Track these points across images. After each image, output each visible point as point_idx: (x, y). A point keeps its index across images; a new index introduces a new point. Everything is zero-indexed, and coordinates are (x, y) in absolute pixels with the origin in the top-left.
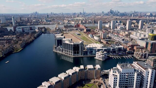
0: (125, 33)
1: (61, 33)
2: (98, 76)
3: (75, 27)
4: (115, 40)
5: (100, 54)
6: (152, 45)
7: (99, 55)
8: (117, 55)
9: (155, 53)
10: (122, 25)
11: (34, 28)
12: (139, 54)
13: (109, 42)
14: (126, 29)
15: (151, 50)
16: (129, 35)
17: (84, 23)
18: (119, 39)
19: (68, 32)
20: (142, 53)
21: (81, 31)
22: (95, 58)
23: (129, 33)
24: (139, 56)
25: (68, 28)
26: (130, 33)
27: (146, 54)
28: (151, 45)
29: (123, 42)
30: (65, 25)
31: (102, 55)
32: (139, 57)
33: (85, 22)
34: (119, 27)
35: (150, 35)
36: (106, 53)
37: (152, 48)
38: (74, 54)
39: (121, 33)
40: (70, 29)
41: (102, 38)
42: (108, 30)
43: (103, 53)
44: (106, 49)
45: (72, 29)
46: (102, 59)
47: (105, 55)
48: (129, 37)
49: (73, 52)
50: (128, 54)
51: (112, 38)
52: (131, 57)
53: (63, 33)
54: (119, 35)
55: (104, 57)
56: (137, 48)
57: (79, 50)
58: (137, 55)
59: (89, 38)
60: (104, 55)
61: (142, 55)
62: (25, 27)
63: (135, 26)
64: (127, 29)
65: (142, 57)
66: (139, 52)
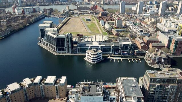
0: (151, 20)
1: (68, 17)
2: (61, 94)
3: (92, 9)
4: (132, 30)
5: (91, 54)
6: (177, 42)
7: (89, 56)
8: (120, 55)
9: (180, 55)
10: (156, 7)
11: (38, 9)
12: (151, 58)
13: (121, 34)
14: (157, 14)
15: (175, 50)
16: (156, 24)
17: (107, 4)
18: (137, 29)
19: (77, 17)
20: (155, 56)
21: (95, 15)
22: (84, 59)
23: (157, 20)
24: (150, 60)
25: (81, 11)
26: (159, 20)
27: (161, 58)
28: (175, 43)
29: (140, 34)
30: (78, 7)
31: (92, 56)
32: (149, 62)
33: (108, 2)
34: (150, 11)
35: (180, 27)
36: (100, 53)
37: (176, 47)
38: (58, 51)
39: (146, 20)
40: (83, 12)
41: (116, 26)
42: (132, 15)
43: (95, 53)
44: (105, 45)
45: (86, 12)
46: (93, 61)
47: (97, 56)
48: (155, 26)
49: (56, 48)
50: (137, 56)
51: (130, 27)
52: (140, 59)
53: (70, 17)
54: (141, 23)
55: (95, 59)
56: (153, 47)
57: (64, 46)
58: (148, 58)
59: (99, 25)
60: (95, 56)
61: (155, 59)
62: (27, 8)
63: (172, 10)
64: (159, 14)
65: (155, 62)
66: (152, 54)
